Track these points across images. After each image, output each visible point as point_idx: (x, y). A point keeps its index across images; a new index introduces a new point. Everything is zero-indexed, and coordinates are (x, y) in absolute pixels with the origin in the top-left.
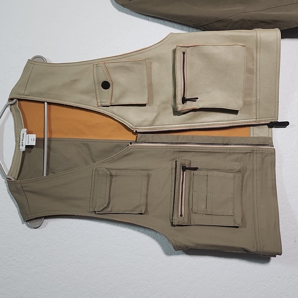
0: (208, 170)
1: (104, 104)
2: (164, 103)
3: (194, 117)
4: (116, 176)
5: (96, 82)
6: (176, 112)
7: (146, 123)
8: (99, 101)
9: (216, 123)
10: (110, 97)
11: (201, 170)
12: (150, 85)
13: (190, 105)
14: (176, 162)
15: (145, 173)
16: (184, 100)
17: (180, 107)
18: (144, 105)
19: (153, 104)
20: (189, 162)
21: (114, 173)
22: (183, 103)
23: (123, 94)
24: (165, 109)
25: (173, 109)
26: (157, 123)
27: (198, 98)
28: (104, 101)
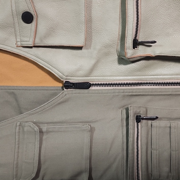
0: (170, 119)
1: (25, 44)
2: (107, 46)
3: (146, 67)
4: (48, 132)
5: (14, 12)
6: (122, 60)
7: (81, 73)
8: (18, 40)
9: (173, 76)
10: (33, 34)
11: (161, 119)
12: (89, 21)
13: (142, 51)
14: (127, 110)
15: (87, 127)
16: (136, 44)
17: (130, 53)
18: (80, 48)
19: (90, 46)
20: (145, 110)
21: (44, 129)
22: (134, 48)
23: (51, 31)
24: (107, 54)
25: (119, 56)
26: (95, 73)
27: (155, 42)
28: (25, 39)
